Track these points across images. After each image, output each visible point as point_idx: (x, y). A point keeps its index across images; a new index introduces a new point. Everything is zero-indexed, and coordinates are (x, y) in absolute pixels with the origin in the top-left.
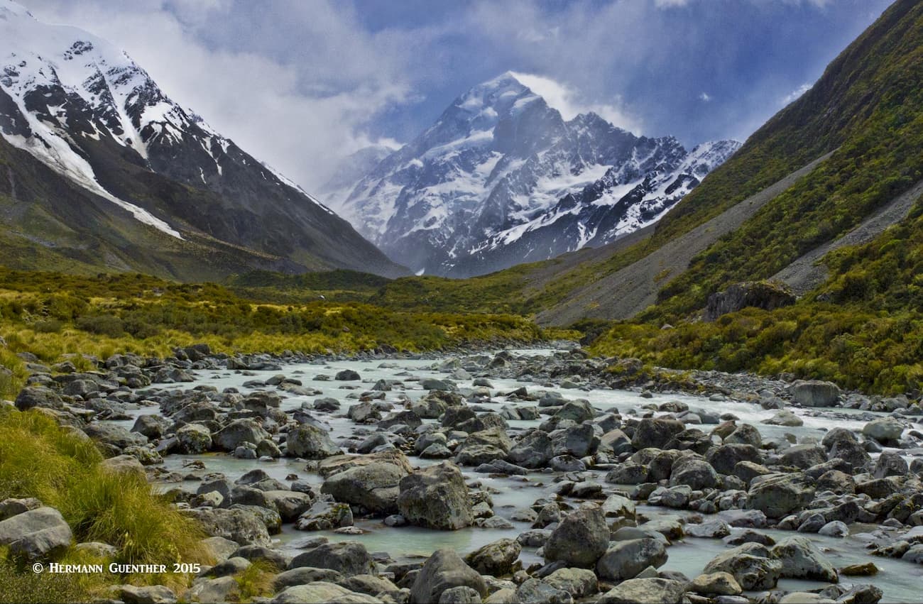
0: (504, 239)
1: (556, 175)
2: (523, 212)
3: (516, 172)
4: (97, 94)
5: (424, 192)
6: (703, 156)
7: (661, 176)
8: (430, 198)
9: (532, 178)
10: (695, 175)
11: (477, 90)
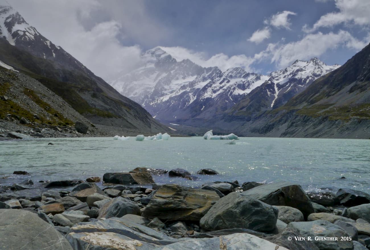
0: (162, 100)
1: (177, 79)
2: (167, 91)
3: (165, 77)
5: (133, 83)
7: (217, 79)
8: (135, 86)
9: (170, 80)
10: (229, 79)
11: (148, 51)
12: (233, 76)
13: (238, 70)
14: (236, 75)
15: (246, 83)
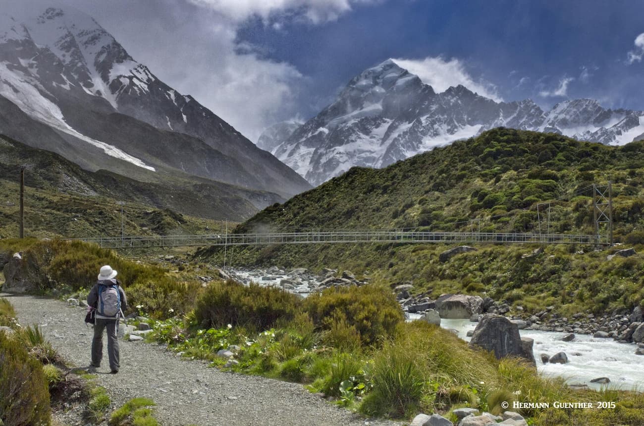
1: (436, 134)
3: (405, 133)
4: (68, 51)
5: (333, 151)
6: (562, 112)
8: (338, 155)
9: (418, 137)
10: (558, 128)
11: (367, 74)
12: (570, 120)
13: (582, 106)
14: (577, 118)
15: (599, 137)
